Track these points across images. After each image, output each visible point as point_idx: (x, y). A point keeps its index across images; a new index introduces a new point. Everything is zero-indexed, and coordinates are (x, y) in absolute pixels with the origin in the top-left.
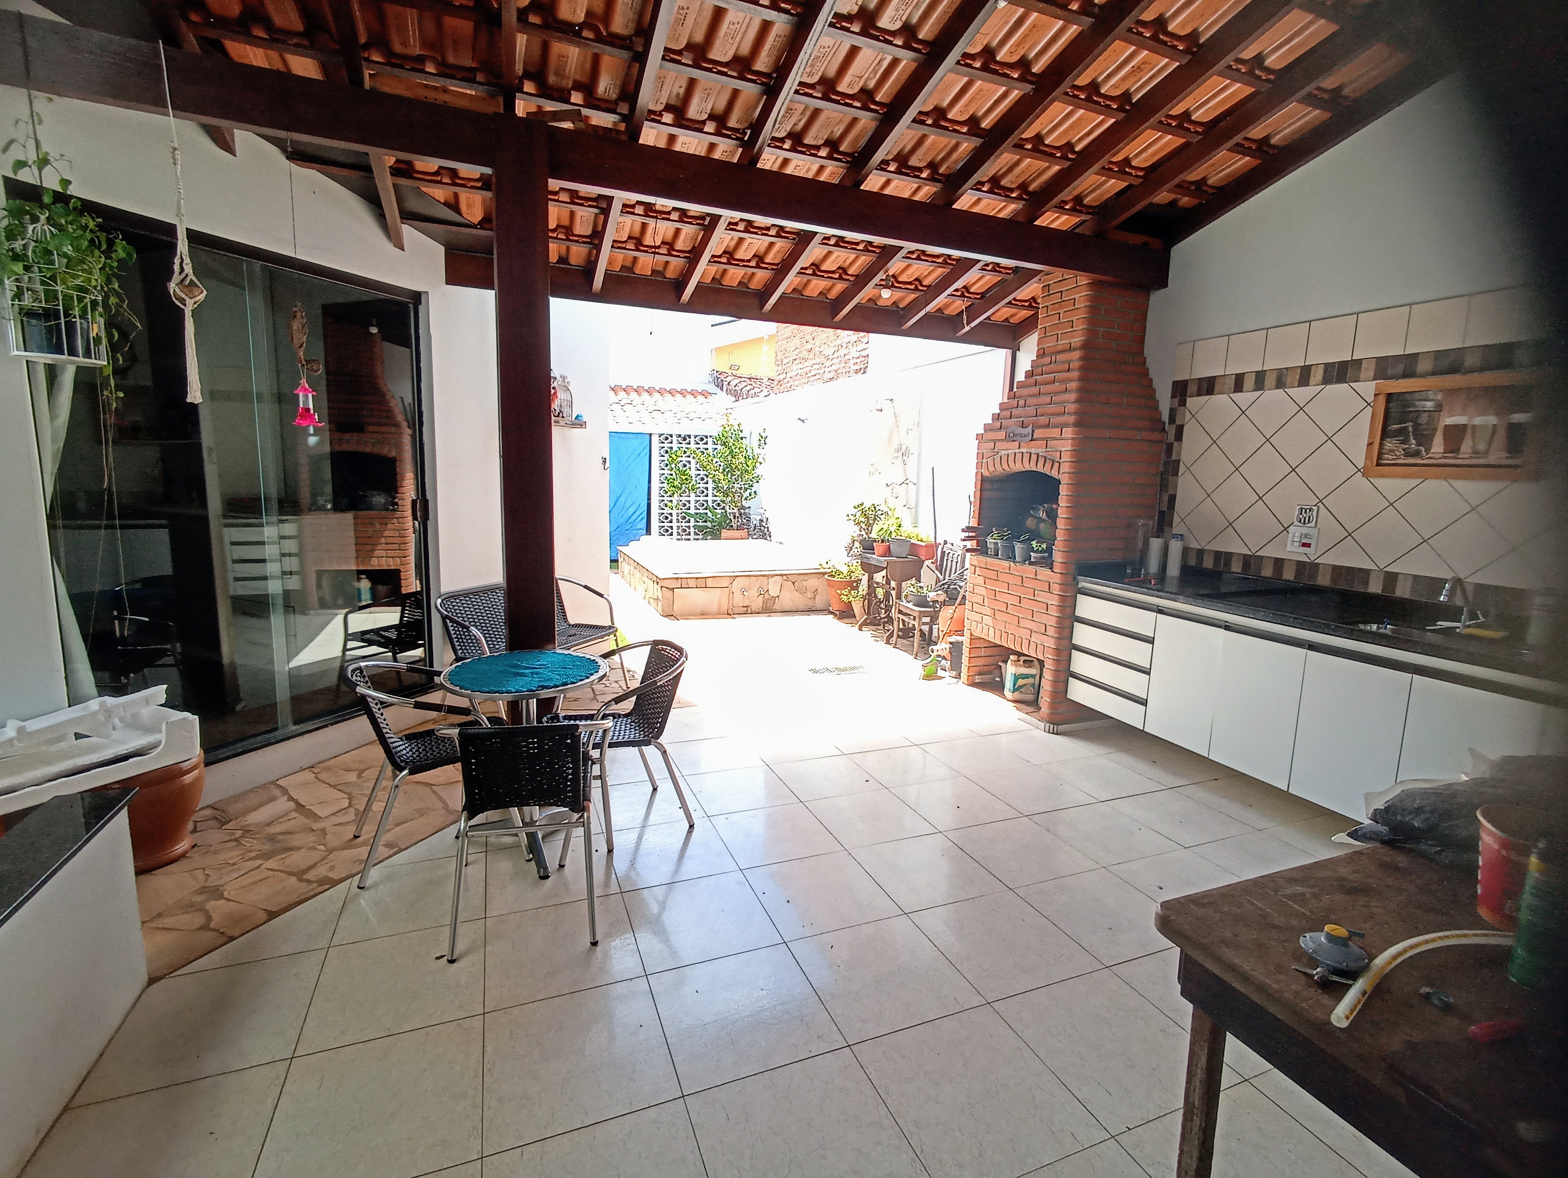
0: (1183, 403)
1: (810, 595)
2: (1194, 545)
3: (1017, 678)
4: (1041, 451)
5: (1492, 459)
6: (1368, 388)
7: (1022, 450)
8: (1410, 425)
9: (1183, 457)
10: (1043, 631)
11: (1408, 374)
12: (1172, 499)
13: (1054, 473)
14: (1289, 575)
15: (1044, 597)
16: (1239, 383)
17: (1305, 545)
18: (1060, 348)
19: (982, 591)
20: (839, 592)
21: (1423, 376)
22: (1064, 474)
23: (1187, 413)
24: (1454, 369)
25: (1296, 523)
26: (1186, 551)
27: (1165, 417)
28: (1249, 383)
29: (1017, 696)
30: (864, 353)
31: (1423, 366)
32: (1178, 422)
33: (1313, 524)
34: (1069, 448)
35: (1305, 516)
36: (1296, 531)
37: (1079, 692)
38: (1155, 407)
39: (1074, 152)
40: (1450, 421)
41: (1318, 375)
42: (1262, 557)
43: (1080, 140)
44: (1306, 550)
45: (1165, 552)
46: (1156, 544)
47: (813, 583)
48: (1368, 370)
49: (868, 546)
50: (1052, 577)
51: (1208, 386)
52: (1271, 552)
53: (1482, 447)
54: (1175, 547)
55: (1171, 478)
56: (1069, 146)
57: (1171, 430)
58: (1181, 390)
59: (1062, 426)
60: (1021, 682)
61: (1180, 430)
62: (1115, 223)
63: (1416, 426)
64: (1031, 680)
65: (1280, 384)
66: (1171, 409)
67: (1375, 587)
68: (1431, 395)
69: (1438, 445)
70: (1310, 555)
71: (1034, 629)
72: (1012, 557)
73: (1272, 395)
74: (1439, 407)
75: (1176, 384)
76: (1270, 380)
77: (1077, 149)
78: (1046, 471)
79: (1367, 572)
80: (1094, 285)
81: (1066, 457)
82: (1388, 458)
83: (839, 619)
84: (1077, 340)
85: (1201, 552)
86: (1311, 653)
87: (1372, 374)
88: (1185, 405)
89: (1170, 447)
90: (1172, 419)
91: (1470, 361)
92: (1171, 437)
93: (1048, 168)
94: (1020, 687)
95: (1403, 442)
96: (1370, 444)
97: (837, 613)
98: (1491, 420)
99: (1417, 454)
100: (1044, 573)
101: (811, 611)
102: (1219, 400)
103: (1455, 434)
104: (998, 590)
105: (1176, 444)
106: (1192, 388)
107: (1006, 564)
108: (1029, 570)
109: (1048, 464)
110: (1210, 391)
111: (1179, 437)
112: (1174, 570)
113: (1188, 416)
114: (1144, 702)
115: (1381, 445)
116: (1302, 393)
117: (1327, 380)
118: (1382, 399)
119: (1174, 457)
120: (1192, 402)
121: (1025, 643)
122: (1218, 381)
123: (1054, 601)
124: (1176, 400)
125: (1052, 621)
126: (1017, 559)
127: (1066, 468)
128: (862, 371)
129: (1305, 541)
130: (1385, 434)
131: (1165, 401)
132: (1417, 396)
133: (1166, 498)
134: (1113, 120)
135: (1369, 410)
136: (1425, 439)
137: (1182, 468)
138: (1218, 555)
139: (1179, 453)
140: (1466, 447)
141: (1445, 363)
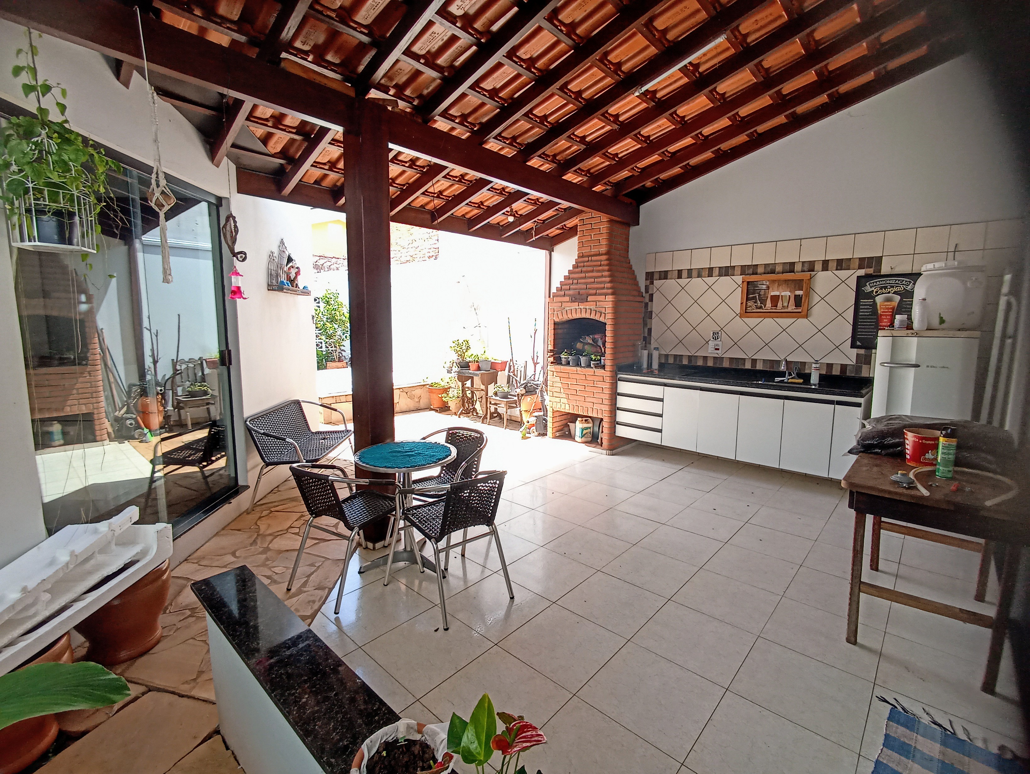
0: (652, 283)
1: (417, 400)
2: (663, 352)
3: (583, 430)
4: (593, 307)
5: (789, 310)
6: (739, 279)
7: (580, 307)
8: (757, 295)
9: (654, 310)
10: (601, 402)
11: (755, 273)
12: (650, 330)
13: (602, 319)
14: (710, 363)
15: (600, 385)
16: (680, 274)
17: (716, 349)
18: (592, 253)
19: (560, 385)
20: (440, 396)
21: (761, 274)
22: (608, 319)
23: (654, 288)
24: (773, 272)
25: (712, 339)
26: (660, 355)
27: (643, 290)
28: (685, 274)
29: (584, 439)
30: (436, 246)
31: (760, 270)
32: (650, 292)
33: (719, 340)
34: (611, 306)
35: (716, 335)
36: (712, 344)
37: (621, 431)
38: (636, 284)
39: (618, 157)
40: (773, 294)
41: (716, 272)
42: (697, 356)
43: (622, 152)
44: (717, 351)
45: (650, 356)
46: (645, 353)
47: (418, 392)
48: (738, 271)
49: (465, 366)
50: (606, 374)
51: (664, 275)
52: (701, 353)
53: (786, 304)
54: (655, 354)
55: (648, 320)
56: (617, 155)
57: (647, 297)
58: (650, 276)
59: (606, 295)
60: (585, 432)
61: (651, 296)
62: (624, 193)
63: (760, 295)
64: (589, 430)
65: (699, 276)
66: (646, 286)
67: (748, 366)
68: (764, 283)
69: (769, 304)
70: (719, 353)
71: (595, 402)
72: (578, 364)
73: (696, 281)
74: (768, 288)
75: (647, 273)
76: (695, 273)
77: (619, 156)
78: (597, 318)
79: (744, 359)
80: (611, 221)
81: (609, 311)
82: (749, 310)
83: (440, 413)
84: (603, 249)
85: (667, 356)
86: (742, 397)
87: (739, 273)
88: (653, 284)
89: (646, 304)
90: (647, 291)
91: (779, 269)
92: (647, 300)
93: (603, 162)
94: (585, 435)
95: (755, 303)
96: (742, 303)
97: (438, 409)
98: (788, 293)
99: (761, 307)
100: (600, 372)
101: (418, 410)
102: (670, 283)
103: (775, 300)
104: (569, 383)
105: (650, 303)
106: (656, 276)
107: (575, 368)
108: (589, 371)
109: (598, 314)
110: (666, 278)
111: (651, 300)
112: (655, 366)
113: (655, 290)
114: (660, 431)
115: (746, 304)
116: (710, 280)
117: (720, 275)
118: (745, 284)
119: (649, 310)
120: (657, 283)
121: (590, 410)
122: (669, 273)
123: (608, 385)
124: (648, 282)
125: (607, 397)
126: (582, 365)
127: (609, 316)
128: (434, 257)
129: (716, 347)
130: (748, 299)
131: (642, 283)
132: (759, 283)
133: (646, 330)
134: (640, 146)
135: (740, 289)
136: (763, 302)
137: (654, 315)
138: (675, 356)
139: (652, 307)
140: (780, 304)
141: (769, 269)
